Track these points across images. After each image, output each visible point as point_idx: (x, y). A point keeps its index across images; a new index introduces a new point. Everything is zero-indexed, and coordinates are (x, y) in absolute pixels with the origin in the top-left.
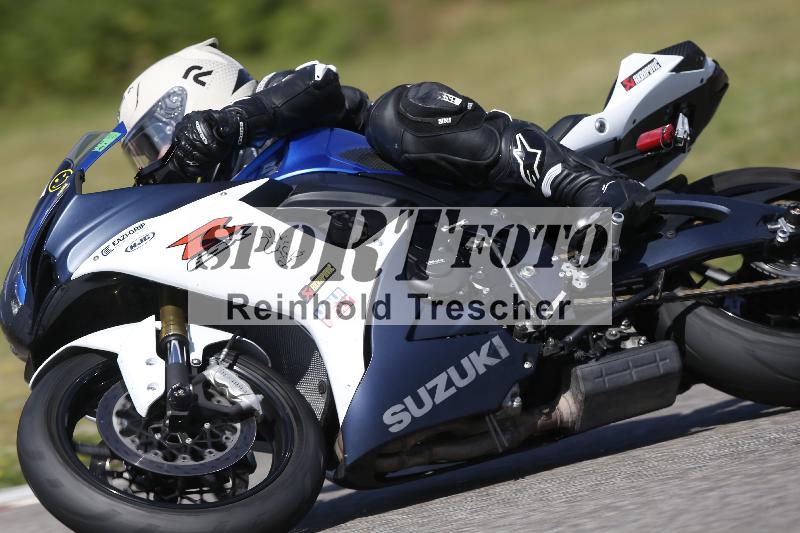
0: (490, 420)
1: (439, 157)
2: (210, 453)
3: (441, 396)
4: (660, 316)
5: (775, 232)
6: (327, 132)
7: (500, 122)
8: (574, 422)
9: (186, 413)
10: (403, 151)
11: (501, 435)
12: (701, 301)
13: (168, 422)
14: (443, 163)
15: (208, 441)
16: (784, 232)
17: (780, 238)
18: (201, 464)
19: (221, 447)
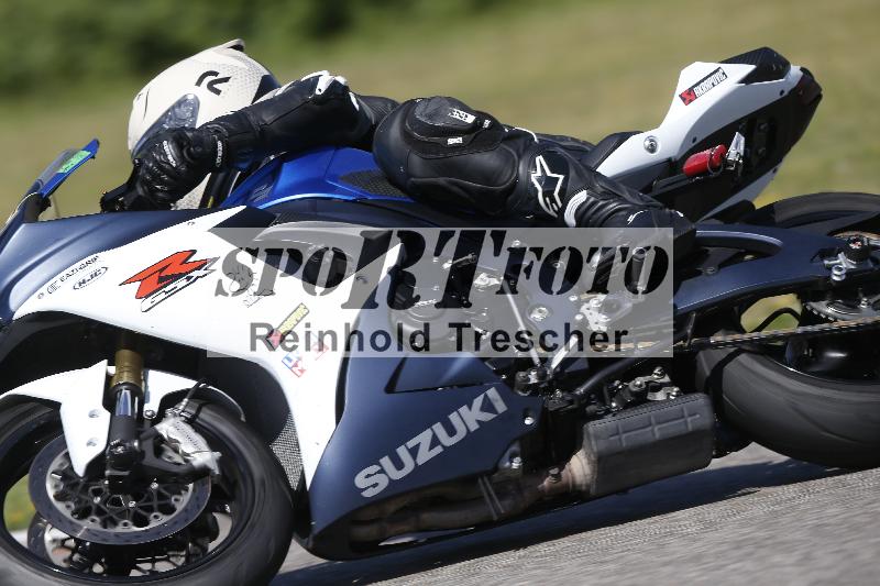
0: (484, 484)
1: (450, 182)
2: (156, 517)
3: (425, 456)
4: (698, 364)
5: (830, 268)
6: (332, 152)
7: (521, 142)
8: (588, 486)
9: (126, 473)
10: (409, 175)
11: (497, 502)
12: (744, 347)
13: (107, 482)
14: (455, 189)
15: (155, 503)
16: (840, 269)
17: (836, 276)
18: (146, 530)
19: (168, 510)
